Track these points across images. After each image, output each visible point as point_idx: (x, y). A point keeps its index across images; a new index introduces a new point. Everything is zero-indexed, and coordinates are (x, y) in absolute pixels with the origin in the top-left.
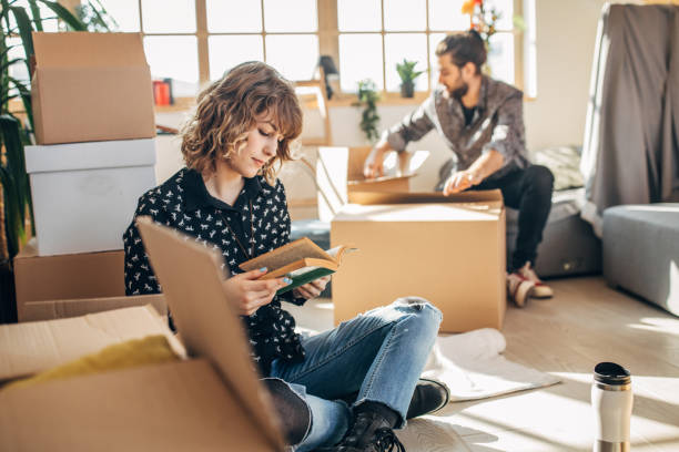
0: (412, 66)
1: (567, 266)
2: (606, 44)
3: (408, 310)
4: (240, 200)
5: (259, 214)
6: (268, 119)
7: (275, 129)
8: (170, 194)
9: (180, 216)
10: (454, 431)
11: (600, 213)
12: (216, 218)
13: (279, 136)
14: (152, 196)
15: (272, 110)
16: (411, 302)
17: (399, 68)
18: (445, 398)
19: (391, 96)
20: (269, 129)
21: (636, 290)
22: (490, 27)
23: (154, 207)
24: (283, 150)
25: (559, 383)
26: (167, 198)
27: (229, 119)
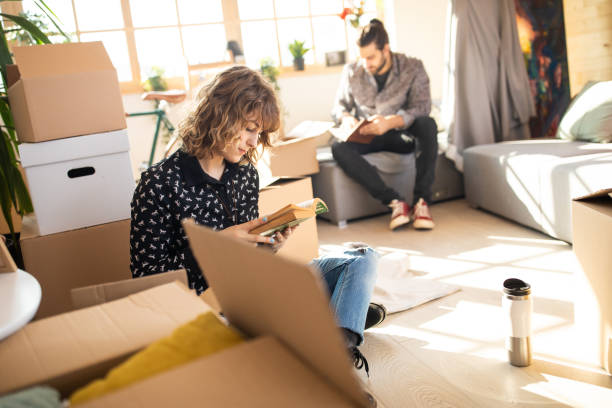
0: (302, 45)
1: (438, 195)
2: (455, 20)
3: (355, 253)
4: (225, 177)
5: (237, 187)
6: (253, 119)
7: (257, 125)
8: (170, 171)
9: (180, 191)
10: (395, 341)
11: (460, 152)
12: (207, 192)
13: (260, 130)
14: (155, 172)
15: (257, 112)
16: (356, 247)
17: (291, 47)
18: (382, 314)
19: (287, 70)
20: (253, 126)
21: (491, 209)
22: (359, 9)
23: (159, 182)
24: (264, 139)
25: (459, 291)
26: (169, 175)
27: (226, 119)
